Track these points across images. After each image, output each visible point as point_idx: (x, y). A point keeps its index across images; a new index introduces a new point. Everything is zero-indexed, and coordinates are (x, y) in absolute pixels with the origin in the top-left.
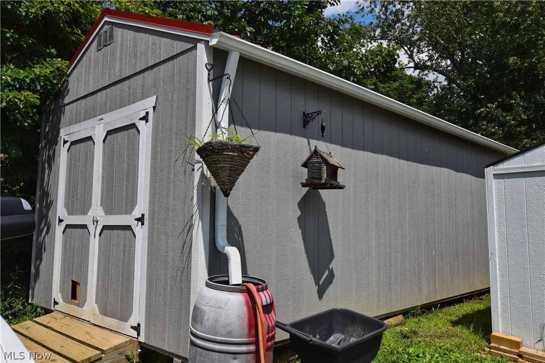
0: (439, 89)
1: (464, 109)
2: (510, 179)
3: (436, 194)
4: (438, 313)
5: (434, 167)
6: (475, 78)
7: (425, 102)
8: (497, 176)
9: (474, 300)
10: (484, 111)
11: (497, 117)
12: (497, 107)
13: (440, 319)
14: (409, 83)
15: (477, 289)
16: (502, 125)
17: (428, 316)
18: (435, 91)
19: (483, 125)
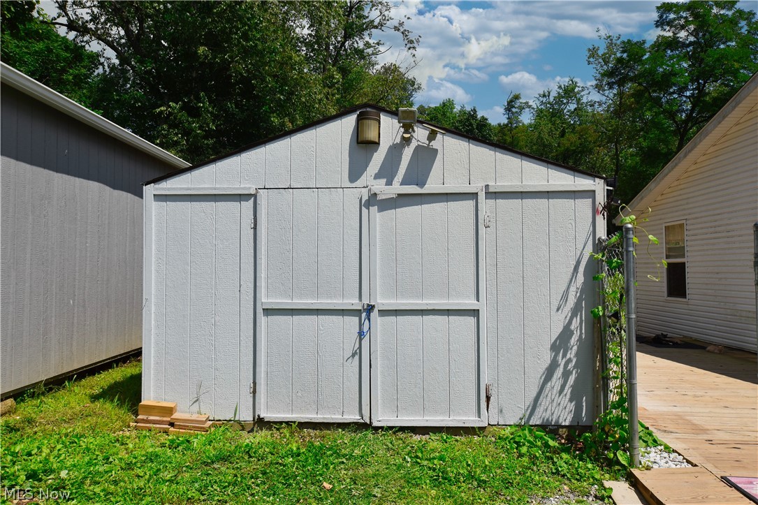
0: (106, 67)
1: (140, 104)
2: (173, 203)
3: (79, 218)
4: (73, 387)
5: (77, 179)
6: (155, 63)
7: (87, 83)
8: (158, 197)
9: (130, 362)
10: (165, 111)
11: (181, 122)
12: (182, 109)
13: (75, 395)
14: (62, 49)
15: (134, 348)
16: (187, 133)
17: (57, 394)
18: (100, 70)
19: (164, 130)
